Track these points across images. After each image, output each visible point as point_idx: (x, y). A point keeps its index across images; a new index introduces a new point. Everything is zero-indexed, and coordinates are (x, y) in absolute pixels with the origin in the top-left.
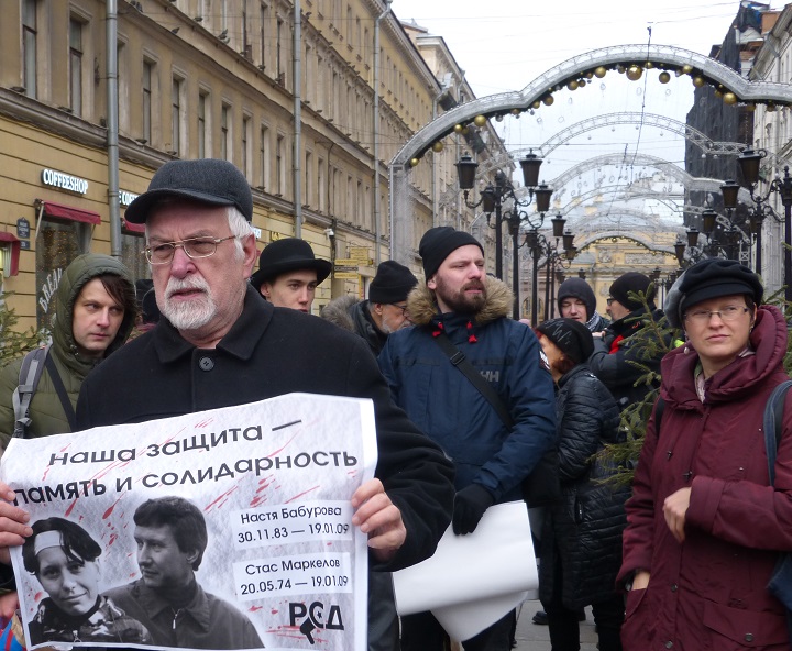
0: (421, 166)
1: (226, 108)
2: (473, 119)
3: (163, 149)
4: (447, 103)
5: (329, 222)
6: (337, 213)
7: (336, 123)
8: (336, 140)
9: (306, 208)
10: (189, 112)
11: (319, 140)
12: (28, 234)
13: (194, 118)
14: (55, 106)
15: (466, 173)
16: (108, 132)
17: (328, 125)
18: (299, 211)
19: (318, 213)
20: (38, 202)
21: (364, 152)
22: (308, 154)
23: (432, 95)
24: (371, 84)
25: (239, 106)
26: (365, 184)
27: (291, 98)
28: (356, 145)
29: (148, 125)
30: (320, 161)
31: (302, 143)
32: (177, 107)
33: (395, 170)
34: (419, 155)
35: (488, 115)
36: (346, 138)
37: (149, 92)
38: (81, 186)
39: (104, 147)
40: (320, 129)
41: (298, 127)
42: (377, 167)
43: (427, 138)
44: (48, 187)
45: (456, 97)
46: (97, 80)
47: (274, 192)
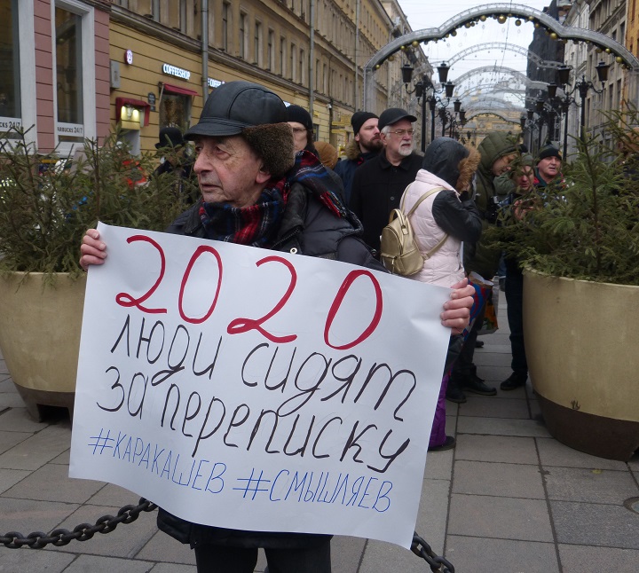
0: (381, 69)
1: (271, 32)
2: (411, 43)
3: (234, 55)
4: (396, 34)
5: (329, 101)
6: (333, 95)
7: (334, 44)
8: (333, 53)
9: (316, 92)
10: (249, 33)
11: (324, 52)
12: (154, 102)
13: (252, 38)
14: (171, 27)
15: (407, 74)
16: (202, 44)
17: (329, 44)
18: (312, 93)
19: (323, 95)
20: (160, 83)
21: (349, 61)
22: (318, 61)
23: (389, 29)
24: (354, 21)
25: (278, 31)
26: (349, 79)
27: (309, 28)
28: (345, 57)
29: (225, 40)
30: (325, 65)
31: (314, 54)
32: (243, 30)
33: (367, 71)
34: (381, 63)
35: (420, 41)
36: (339, 52)
37: (226, 21)
38: (186, 75)
39: (199, 52)
40: (324, 46)
41: (312, 45)
42: (357, 70)
43: (385, 53)
44: (167, 75)
45: (402, 30)
46: (195, 13)
47: (298, 82)
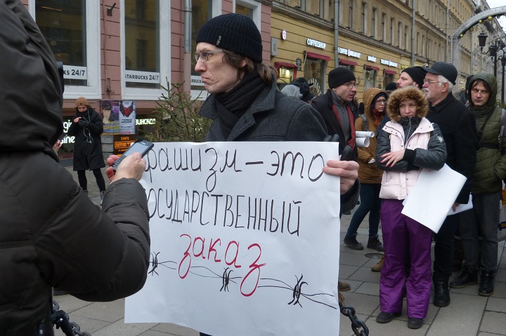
0: (466, 37)
1: (384, 14)
2: (487, 18)
3: (357, 31)
4: (478, 11)
5: (426, 61)
6: (430, 57)
7: (430, 21)
8: (430, 27)
9: (416, 55)
10: (368, 16)
11: (423, 27)
12: (301, 65)
13: (370, 18)
14: (313, 14)
15: (482, 39)
16: (334, 24)
17: (427, 21)
18: (413, 56)
19: (422, 57)
20: (305, 52)
21: (442, 32)
22: (418, 33)
23: (472, 9)
24: (445, 4)
25: (389, 14)
26: (442, 46)
27: (411, 10)
28: (438, 29)
29: (351, 21)
30: (423, 36)
31: (415, 29)
32: (363, 14)
33: (454, 39)
34: (464, 33)
35: (493, 16)
36: (434, 27)
37: (352, 8)
38: (323, 46)
39: (333, 30)
40: (423, 23)
41: (414, 22)
42: (447, 38)
43: (468, 26)
44: (310, 46)
45: (482, 9)
46: (330, 4)
47: (403, 48)
